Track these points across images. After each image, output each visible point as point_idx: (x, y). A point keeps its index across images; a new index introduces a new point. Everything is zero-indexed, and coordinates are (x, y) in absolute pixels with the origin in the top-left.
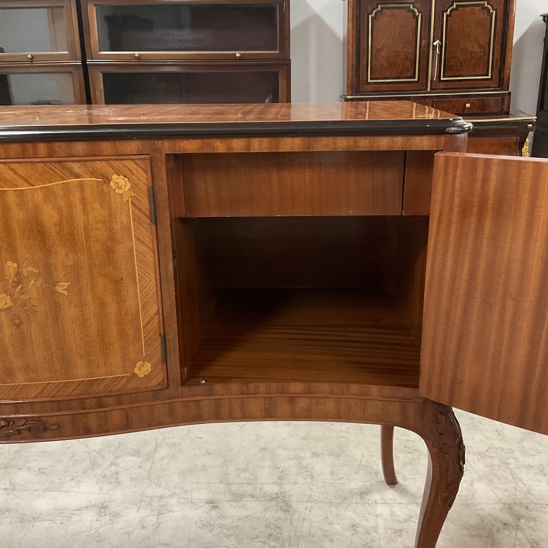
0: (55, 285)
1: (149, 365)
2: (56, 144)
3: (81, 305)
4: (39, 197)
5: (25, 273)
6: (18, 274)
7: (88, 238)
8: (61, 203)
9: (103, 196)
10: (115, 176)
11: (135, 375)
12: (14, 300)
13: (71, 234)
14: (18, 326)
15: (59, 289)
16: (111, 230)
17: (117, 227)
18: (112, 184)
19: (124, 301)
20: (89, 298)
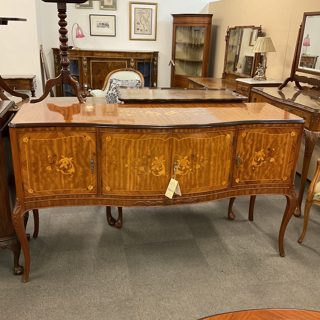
0: (210, 162)
1: (225, 182)
2: (218, 127)
3: (215, 167)
4: (212, 140)
5: (205, 159)
6: (203, 160)
7: (219, 150)
8: (216, 141)
9: (224, 139)
10: (228, 134)
11: (222, 184)
12: (201, 166)
13: (216, 149)
14: (200, 173)
15: (211, 163)
16: (224, 148)
17: (226, 147)
18: (227, 136)
19: (224, 165)
20: (217, 165)
